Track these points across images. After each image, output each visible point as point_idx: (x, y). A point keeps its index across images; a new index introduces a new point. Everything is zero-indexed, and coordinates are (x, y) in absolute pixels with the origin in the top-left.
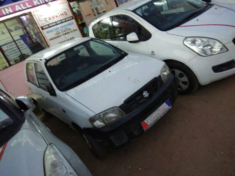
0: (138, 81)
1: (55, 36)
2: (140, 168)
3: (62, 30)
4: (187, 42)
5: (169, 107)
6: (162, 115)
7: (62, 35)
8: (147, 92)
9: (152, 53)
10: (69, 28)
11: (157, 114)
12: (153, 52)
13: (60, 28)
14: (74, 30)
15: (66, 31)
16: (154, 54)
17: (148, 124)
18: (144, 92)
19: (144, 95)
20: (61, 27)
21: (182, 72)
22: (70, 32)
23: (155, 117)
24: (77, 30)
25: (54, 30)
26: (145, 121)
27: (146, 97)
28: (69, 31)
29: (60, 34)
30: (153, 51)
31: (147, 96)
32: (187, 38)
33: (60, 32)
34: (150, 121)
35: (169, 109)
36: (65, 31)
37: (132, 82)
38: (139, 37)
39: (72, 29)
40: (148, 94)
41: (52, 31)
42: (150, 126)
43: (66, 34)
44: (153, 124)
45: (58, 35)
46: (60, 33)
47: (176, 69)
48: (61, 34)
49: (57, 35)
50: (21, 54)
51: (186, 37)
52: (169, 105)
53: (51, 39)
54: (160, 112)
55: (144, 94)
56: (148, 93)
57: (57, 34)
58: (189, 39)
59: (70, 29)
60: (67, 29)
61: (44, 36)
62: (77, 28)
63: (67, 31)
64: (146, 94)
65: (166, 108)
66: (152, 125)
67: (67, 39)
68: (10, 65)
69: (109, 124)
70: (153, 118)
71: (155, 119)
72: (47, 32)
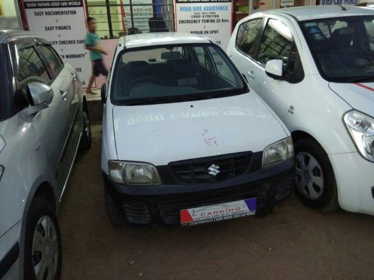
0: (215, 142)
1: (190, 19)
2: (141, 273)
3: (204, 13)
4: (350, 118)
5: (248, 211)
6: (229, 218)
7: (201, 21)
8: (218, 167)
9: (290, 110)
10: (216, 14)
11: (219, 210)
12: (292, 108)
13: (203, 9)
14: (222, 21)
15: (210, 16)
16: (292, 113)
17: (194, 218)
18: (213, 166)
19: (210, 171)
20: (205, 9)
21: (319, 167)
22: (216, 21)
23: (211, 214)
24: (227, 21)
25: (192, 9)
26: (190, 211)
27: (212, 175)
28: (216, 19)
29: (198, 19)
30: (294, 106)
31: (215, 174)
32: (355, 111)
33: (201, 15)
34: (199, 214)
35: (247, 214)
36: (208, 16)
37: (205, 139)
38: (284, 72)
39: (221, 18)
40: (218, 172)
41: (189, 9)
42: (195, 223)
43: (207, 21)
44: (202, 222)
45: (196, 19)
46: (199, 17)
47: (313, 156)
48: (201, 18)
49: (194, 19)
50: (131, 27)
51: (353, 109)
52: (250, 209)
53: (183, 22)
54: (227, 211)
55: (210, 169)
56: (218, 169)
57: (194, 17)
58: (356, 115)
59: (218, 16)
60: (214, 15)
61: (175, 12)
62: (230, 18)
63: (212, 18)
64: (214, 170)
65: (241, 210)
66: (199, 223)
67: (206, 30)
68: (112, 37)
69: (130, 183)
70: (207, 212)
71: (210, 215)
72: (181, 9)
